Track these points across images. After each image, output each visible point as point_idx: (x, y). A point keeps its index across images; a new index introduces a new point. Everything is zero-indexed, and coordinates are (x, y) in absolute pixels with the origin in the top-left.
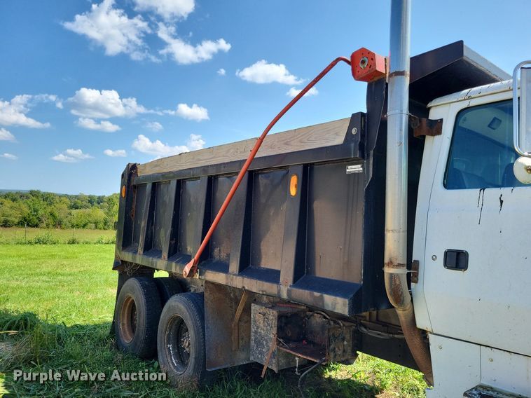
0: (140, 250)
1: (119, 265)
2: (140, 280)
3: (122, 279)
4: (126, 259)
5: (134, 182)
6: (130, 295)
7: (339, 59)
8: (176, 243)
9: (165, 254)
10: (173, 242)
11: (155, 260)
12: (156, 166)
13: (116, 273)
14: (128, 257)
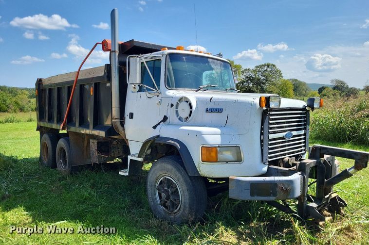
0: (47, 120)
1: (39, 128)
2: (48, 135)
3: (41, 135)
4: (42, 125)
5: (41, 88)
6: (45, 141)
7: (97, 44)
8: (60, 116)
9: (55, 121)
10: (59, 116)
11: (52, 124)
12: (49, 80)
13: (39, 132)
14: (42, 124)
